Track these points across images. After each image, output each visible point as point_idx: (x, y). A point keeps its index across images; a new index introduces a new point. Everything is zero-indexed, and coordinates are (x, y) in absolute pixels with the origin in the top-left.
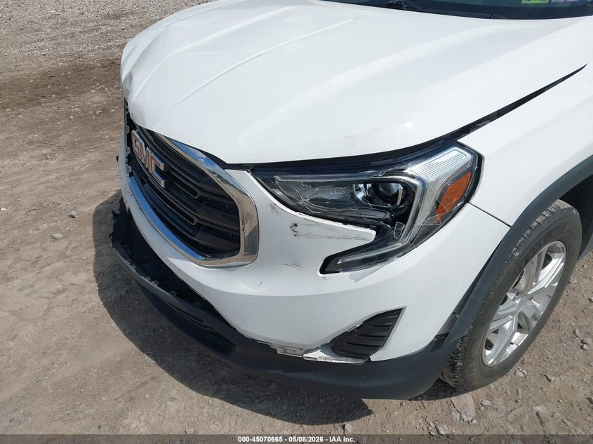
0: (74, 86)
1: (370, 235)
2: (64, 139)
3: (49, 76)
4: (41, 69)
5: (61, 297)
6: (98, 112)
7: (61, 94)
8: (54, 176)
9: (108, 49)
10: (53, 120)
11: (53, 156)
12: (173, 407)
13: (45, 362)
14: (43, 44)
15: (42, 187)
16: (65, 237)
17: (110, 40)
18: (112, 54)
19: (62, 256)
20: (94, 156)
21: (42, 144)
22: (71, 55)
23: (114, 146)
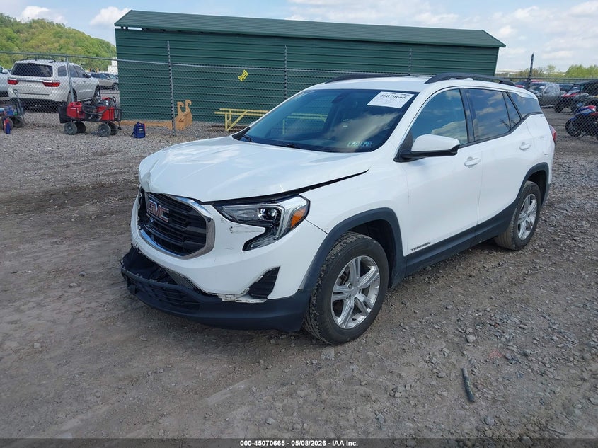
0: (71, 200)
1: (263, 230)
2: (69, 233)
3: (50, 194)
4: (42, 189)
5: (81, 314)
6: (93, 217)
7: (62, 206)
8: (65, 254)
9: (97, 176)
10: (58, 222)
11: (62, 243)
12: (159, 358)
13: (76, 341)
14: (42, 171)
15: (57, 260)
16: (78, 286)
17: (98, 171)
18: (101, 180)
19: (78, 294)
20: (94, 243)
21: (52, 235)
22: (67, 180)
23: (108, 237)
